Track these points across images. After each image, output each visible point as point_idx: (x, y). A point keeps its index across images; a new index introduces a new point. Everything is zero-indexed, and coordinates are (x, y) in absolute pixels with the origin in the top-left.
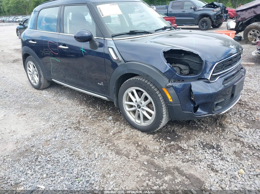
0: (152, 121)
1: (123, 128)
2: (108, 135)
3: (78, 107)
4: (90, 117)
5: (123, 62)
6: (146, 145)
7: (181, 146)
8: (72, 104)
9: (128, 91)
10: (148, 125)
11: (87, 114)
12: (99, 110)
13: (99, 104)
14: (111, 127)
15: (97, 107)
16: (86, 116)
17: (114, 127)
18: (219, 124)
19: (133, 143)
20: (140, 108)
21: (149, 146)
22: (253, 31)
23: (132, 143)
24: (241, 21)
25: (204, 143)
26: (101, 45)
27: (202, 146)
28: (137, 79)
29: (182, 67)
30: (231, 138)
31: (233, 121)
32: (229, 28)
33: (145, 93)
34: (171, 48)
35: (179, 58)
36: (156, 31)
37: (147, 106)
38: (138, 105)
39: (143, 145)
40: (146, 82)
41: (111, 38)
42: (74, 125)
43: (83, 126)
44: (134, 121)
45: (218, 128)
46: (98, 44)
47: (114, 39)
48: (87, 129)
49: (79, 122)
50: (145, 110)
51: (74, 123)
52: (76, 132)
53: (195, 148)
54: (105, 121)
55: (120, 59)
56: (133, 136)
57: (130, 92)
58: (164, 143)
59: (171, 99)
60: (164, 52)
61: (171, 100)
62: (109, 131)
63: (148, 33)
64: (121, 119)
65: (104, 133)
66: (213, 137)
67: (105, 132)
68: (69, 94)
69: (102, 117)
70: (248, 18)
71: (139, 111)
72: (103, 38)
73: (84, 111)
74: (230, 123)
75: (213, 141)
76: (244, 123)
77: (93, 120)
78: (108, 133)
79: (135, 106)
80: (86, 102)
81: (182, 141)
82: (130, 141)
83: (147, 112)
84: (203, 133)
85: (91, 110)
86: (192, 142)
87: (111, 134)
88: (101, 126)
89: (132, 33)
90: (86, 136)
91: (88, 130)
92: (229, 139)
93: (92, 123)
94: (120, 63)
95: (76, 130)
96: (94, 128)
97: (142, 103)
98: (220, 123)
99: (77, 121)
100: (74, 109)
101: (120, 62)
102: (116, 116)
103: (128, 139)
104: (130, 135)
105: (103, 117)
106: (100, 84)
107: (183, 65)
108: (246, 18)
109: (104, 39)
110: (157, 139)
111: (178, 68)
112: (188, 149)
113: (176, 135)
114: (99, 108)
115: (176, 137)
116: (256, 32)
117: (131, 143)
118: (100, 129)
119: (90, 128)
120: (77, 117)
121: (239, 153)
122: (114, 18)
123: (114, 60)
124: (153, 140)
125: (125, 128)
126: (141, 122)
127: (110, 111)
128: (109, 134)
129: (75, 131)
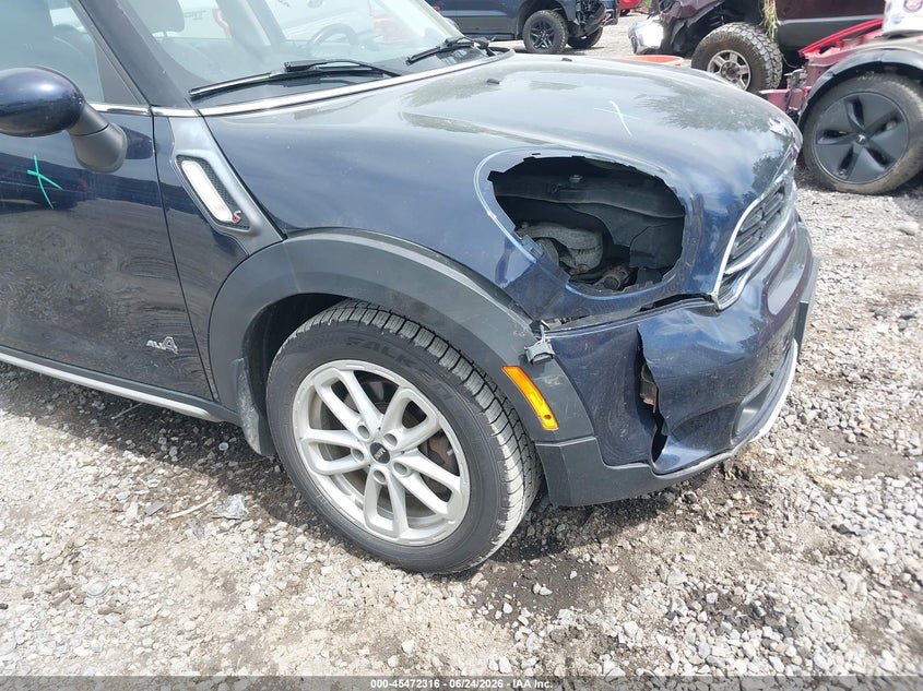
0: (454, 524)
1: (310, 560)
2: (234, 616)
3: (63, 458)
4: (132, 511)
5: (272, 235)
6: (441, 657)
7: (614, 635)
8: (33, 442)
9: (318, 380)
10: (436, 539)
11: (112, 492)
12: (175, 459)
13: (167, 426)
14: (246, 563)
15: (163, 448)
16: (108, 505)
17: (259, 561)
18: (737, 475)
19: (373, 647)
20: (385, 458)
21: (457, 659)
22: (723, 56)
23: (366, 651)
24: (681, 19)
25: (712, 598)
26: (141, 147)
27: (704, 616)
28: (355, 318)
29: (570, 237)
30: (808, 542)
31: (784, 451)
32: (640, 48)
33: (406, 392)
34: (528, 154)
35: (557, 196)
36: (410, 62)
37: (420, 447)
38: (375, 448)
39: (428, 657)
40: (407, 333)
41: (190, 107)
42: (44, 577)
43: (97, 571)
44: (363, 522)
45: (738, 496)
46: (118, 139)
47: (205, 112)
48: (121, 587)
49: (73, 553)
50: (413, 471)
51: (44, 558)
52: (59, 619)
53: (673, 630)
54: (211, 528)
55: (254, 216)
56: (365, 607)
57: (324, 385)
58: (526, 622)
59: (548, 417)
60: (494, 176)
61: (550, 424)
62: (239, 587)
63: (375, 72)
64: (291, 505)
65: (215, 606)
66: (733, 554)
67: (215, 596)
68: (14, 385)
69: (191, 502)
70: (702, 9)
71: (380, 474)
72: (145, 110)
73: (97, 478)
74: (772, 458)
75: (741, 578)
76: (827, 451)
77: (149, 528)
78: (234, 603)
79: (359, 453)
80: (104, 422)
81: (606, 601)
82: (353, 639)
83: (424, 477)
84: (682, 534)
85: (135, 469)
86: (651, 598)
87: (251, 605)
88: (192, 562)
89: (300, 75)
90: (115, 641)
91: (123, 599)
92: (802, 548)
93: (141, 547)
94: (254, 240)
95: (55, 605)
96: (156, 576)
97: (393, 438)
98: (736, 468)
99: (63, 545)
100: (42, 474)
101: (255, 233)
102: (264, 485)
103: (344, 627)
104: (350, 602)
105: (196, 503)
106: (161, 346)
107: (573, 228)
108: (697, 8)
109: (152, 115)
110: (491, 607)
111: (551, 244)
112: (645, 644)
113: (571, 562)
114: (173, 451)
115: (574, 574)
116: (733, 58)
117: (363, 652)
118: (190, 580)
119: (133, 586)
120: (62, 518)
121: (873, 627)
122: (197, 15)
123: (219, 222)
124: (469, 613)
125: (321, 557)
126: (396, 525)
127: (231, 464)
128: (238, 610)
129: (53, 611)
